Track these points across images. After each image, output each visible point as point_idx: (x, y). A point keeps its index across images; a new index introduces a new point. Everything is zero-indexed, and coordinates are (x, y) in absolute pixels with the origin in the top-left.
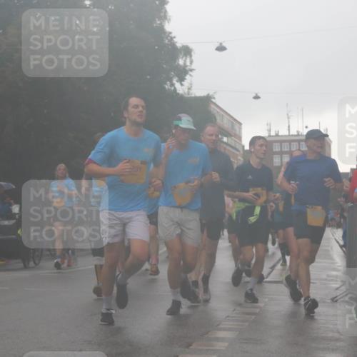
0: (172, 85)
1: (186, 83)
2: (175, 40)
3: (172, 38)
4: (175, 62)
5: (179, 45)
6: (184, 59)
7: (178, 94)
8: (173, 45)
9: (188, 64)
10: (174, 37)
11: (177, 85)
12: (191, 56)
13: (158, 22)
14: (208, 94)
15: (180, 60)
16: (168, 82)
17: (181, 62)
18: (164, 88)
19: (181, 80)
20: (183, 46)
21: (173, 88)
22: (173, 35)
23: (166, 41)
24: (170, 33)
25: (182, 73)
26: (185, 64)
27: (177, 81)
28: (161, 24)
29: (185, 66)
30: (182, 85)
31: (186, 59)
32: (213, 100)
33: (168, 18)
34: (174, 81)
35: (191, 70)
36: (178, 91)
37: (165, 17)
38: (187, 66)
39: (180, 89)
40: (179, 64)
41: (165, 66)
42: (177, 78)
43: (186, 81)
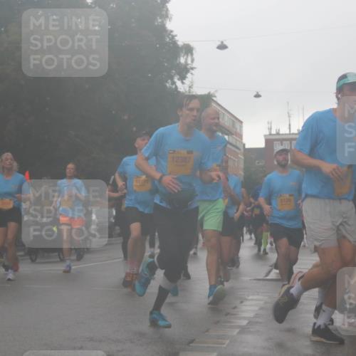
0: (174, 83)
1: (187, 81)
2: (176, 38)
3: (173, 37)
4: (177, 60)
5: (180, 43)
6: (185, 57)
7: (179, 92)
8: (175, 43)
9: (189, 62)
10: (176, 36)
11: (179, 83)
12: (192, 54)
13: (160, 20)
14: (209, 93)
15: (181, 58)
16: (169, 81)
17: (182, 60)
18: (166, 86)
19: (183, 78)
20: (184, 44)
21: (174, 87)
22: (174, 33)
23: (168, 40)
24: (172, 31)
25: (183, 72)
26: (186, 62)
27: (178, 79)
28: (163, 22)
29: (186, 64)
30: (183, 83)
31: (187, 57)
32: (215, 99)
33: (169, 16)
34: (176, 79)
35: (192, 69)
36: (179, 90)
37: (166, 16)
38: (188, 65)
39: (181, 87)
40: (180, 63)
41: (166, 64)
42: (178, 77)
43: (187, 79)
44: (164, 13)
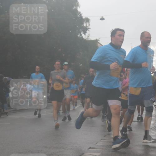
0: (81, 35)
1: (87, 34)
2: (82, 15)
3: (81, 14)
4: (82, 25)
5: (84, 17)
6: (86, 23)
7: (83, 39)
8: (81, 17)
9: (88, 25)
10: (82, 14)
11: (83, 35)
12: (89, 22)
13: (75, 7)
14: (97, 39)
15: (84, 24)
16: (79, 34)
17: (85, 25)
18: (78, 36)
19: (85, 33)
20: (86, 18)
21: (81, 36)
22: (81, 13)
23: (78, 16)
24: (80, 12)
25: (85, 30)
26: (86, 25)
27: (83, 33)
28: (76, 8)
29: (87, 26)
30: (85, 35)
31: (87, 23)
32: (99, 42)
33: (79, 6)
34: (82, 33)
35: (89, 28)
36: (83, 38)
37: (78, 5)
38: (87, 27)
39: (84, 37)
40: (84, 26)
41: (78, 27)
42: (83, 32)
43: (87, 33)
44: (77, 4)
